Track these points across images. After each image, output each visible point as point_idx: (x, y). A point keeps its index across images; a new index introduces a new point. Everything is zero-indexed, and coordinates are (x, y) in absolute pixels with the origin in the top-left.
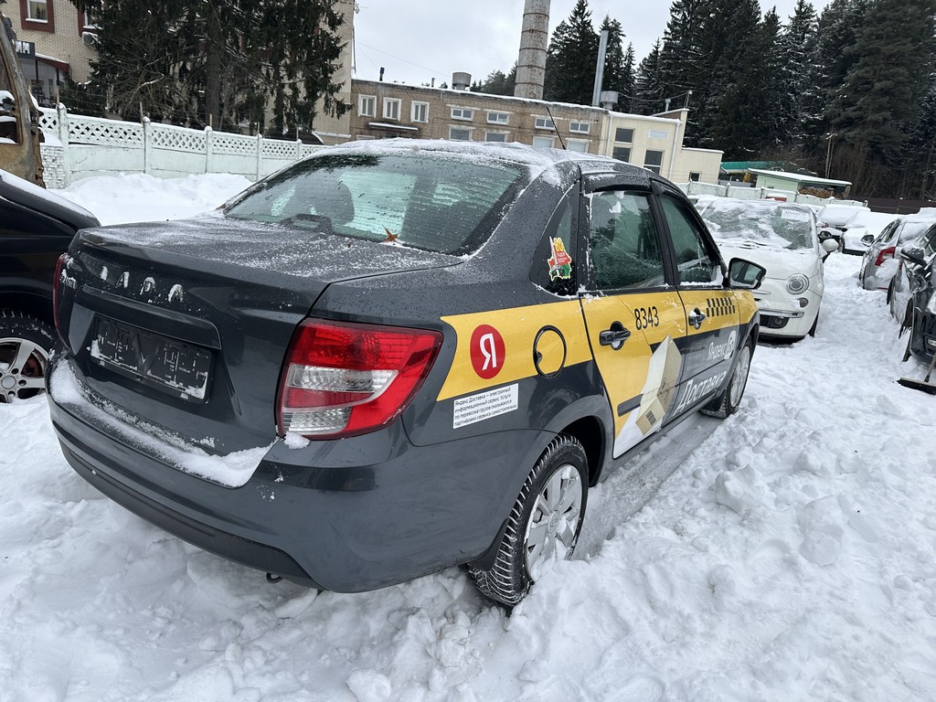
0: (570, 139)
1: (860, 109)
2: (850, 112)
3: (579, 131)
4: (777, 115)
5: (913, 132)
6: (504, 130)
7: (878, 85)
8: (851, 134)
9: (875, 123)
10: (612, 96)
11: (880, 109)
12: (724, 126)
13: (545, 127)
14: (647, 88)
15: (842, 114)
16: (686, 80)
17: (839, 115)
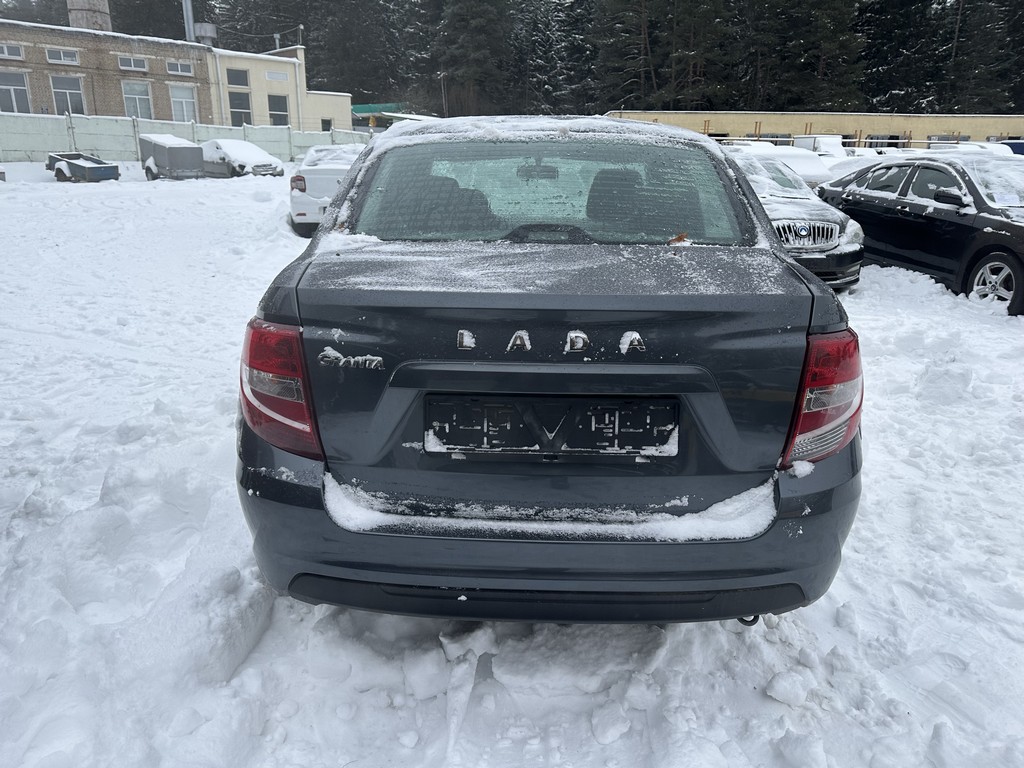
0: (172, 83)
1: (462, 47)
2: (453, 49)
3: (180, 73)
4: (384, 52)
5: (508, 70)
6: (76, 72)
7: (473, 23)
8: (460, 72)
9: (477, 61)
10: (208, 29)
11: (478, 48)
12: (334, 65)
13: (133, 68)
14: (232, 18)
15: (447, 52)
16: (280, 11)
17: (445, 53)
